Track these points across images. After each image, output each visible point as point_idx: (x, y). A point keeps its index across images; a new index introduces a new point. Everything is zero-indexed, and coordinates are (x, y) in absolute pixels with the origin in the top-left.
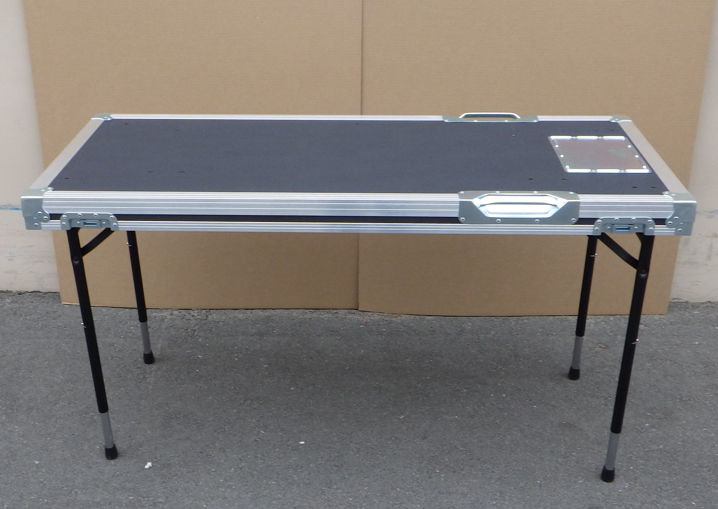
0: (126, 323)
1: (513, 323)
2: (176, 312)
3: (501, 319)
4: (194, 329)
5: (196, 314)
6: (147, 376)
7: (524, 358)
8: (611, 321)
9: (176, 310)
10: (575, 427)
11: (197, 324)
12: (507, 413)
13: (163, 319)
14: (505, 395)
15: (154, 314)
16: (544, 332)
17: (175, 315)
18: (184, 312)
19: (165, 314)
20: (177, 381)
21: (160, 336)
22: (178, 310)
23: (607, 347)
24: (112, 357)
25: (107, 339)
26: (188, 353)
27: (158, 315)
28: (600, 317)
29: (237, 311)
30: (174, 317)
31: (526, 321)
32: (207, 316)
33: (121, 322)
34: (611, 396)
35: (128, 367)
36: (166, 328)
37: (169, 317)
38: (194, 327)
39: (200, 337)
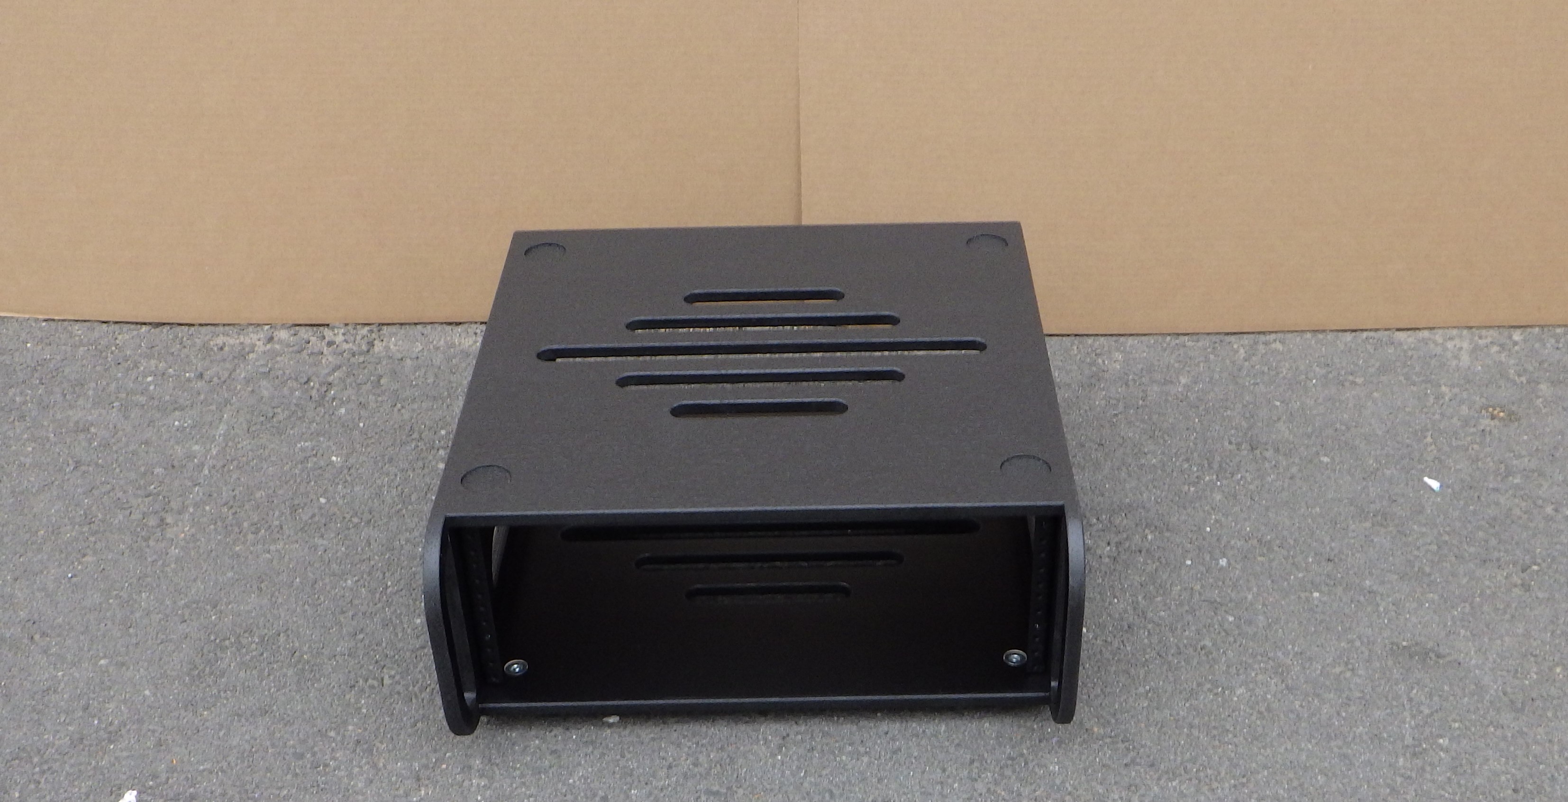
0: (136, 365)
1: (1242, 351)
2: (283, 334)
3: (1205, 342)
4: (331, 379)
5: (339, 339)
6: (169, 520)
7: (1277, 450)
8: (1516, 343)
9: (283, 326)
10: (1438, 656)
11: (338, 367)
12: (1232, 615)
13: (242, 355)
14: (1225, 560)
15: (220, 340)
16: (1330, 376)
17: (280, 342)
18: (305, 333)
19: (255, 338)
20: (256, 533)
21: (227, 402)
22: (290, 327)
23: (1512, 417)
24: (78, 464)
25: (71, 413)
26: (302, 449)
27: (232, 341)
28: (1484, 332)
29: (459, 329)
30: (277, 347)
31: (1278, 346)
32: (371, 344)
33: (119, 364)
34: (1539, 561)
35: (120, 494)
36: (248, 381)
37: (260, 347)
38: (329, 374)
39: (342, 403)
